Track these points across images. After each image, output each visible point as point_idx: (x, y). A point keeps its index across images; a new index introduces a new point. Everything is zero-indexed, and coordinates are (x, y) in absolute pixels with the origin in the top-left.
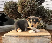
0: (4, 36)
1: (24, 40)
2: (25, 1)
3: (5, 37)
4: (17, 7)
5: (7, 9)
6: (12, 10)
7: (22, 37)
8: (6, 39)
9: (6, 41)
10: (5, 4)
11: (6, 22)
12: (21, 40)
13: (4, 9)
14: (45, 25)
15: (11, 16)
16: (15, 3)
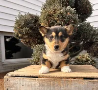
0: (8, 76)
1: (49, 85)
2: (54, 13)
3: (11, 79)
4: (39, 24)
5: (21, 28)
6: (28, 30)
7: (45, 80)
8: (12, 83)
9: (12, 86)
10: (18, 18)
11: (17, 53)
12: (43, 86)
13: (15, 28)
14: (93, 59)
15: (27, 41)
16: (36, 17)
